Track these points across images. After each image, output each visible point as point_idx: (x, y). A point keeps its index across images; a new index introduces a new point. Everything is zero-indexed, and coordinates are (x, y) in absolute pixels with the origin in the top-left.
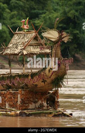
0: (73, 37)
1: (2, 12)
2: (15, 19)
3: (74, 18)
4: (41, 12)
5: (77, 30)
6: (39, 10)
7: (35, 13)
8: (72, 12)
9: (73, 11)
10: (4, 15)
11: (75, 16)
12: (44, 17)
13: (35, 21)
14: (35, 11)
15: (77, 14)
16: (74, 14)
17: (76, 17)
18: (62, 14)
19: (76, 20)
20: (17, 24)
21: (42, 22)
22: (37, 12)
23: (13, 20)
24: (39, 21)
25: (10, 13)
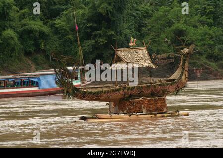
0: (107, 40)
1: (8, 11)
2: (28, 19)
3: (107, 14)
4: (64, 7)
5: (113, 30)
6: (61, 5)
7: (56, 9)
8: (102, 6)
9: (105, 5)
10: (10, 14)
11: (107, 11)
12: (67, 14)
13: (55, 20)
14: (56, 7)
15: (110, 8)
16: (107, 8)
17: (109, 13)
18: (90, 10)
19: (110, 17)
20: (30, 26)
21: (65, 21)
22: (59, 8)
23: (23, 21)
24: (59, 21)
25: (18, 12)
